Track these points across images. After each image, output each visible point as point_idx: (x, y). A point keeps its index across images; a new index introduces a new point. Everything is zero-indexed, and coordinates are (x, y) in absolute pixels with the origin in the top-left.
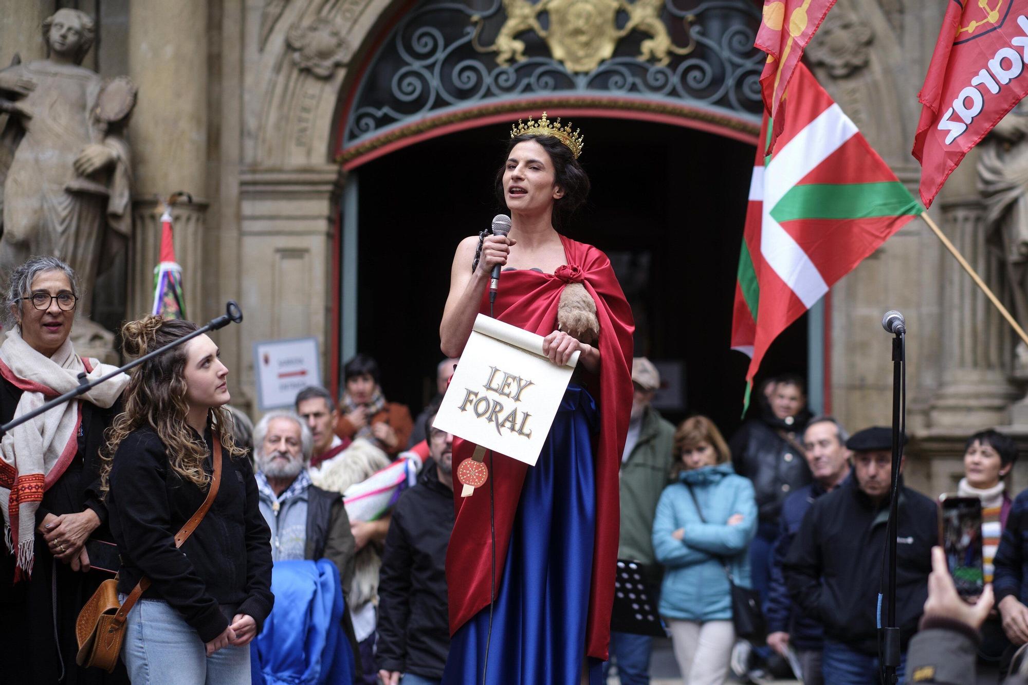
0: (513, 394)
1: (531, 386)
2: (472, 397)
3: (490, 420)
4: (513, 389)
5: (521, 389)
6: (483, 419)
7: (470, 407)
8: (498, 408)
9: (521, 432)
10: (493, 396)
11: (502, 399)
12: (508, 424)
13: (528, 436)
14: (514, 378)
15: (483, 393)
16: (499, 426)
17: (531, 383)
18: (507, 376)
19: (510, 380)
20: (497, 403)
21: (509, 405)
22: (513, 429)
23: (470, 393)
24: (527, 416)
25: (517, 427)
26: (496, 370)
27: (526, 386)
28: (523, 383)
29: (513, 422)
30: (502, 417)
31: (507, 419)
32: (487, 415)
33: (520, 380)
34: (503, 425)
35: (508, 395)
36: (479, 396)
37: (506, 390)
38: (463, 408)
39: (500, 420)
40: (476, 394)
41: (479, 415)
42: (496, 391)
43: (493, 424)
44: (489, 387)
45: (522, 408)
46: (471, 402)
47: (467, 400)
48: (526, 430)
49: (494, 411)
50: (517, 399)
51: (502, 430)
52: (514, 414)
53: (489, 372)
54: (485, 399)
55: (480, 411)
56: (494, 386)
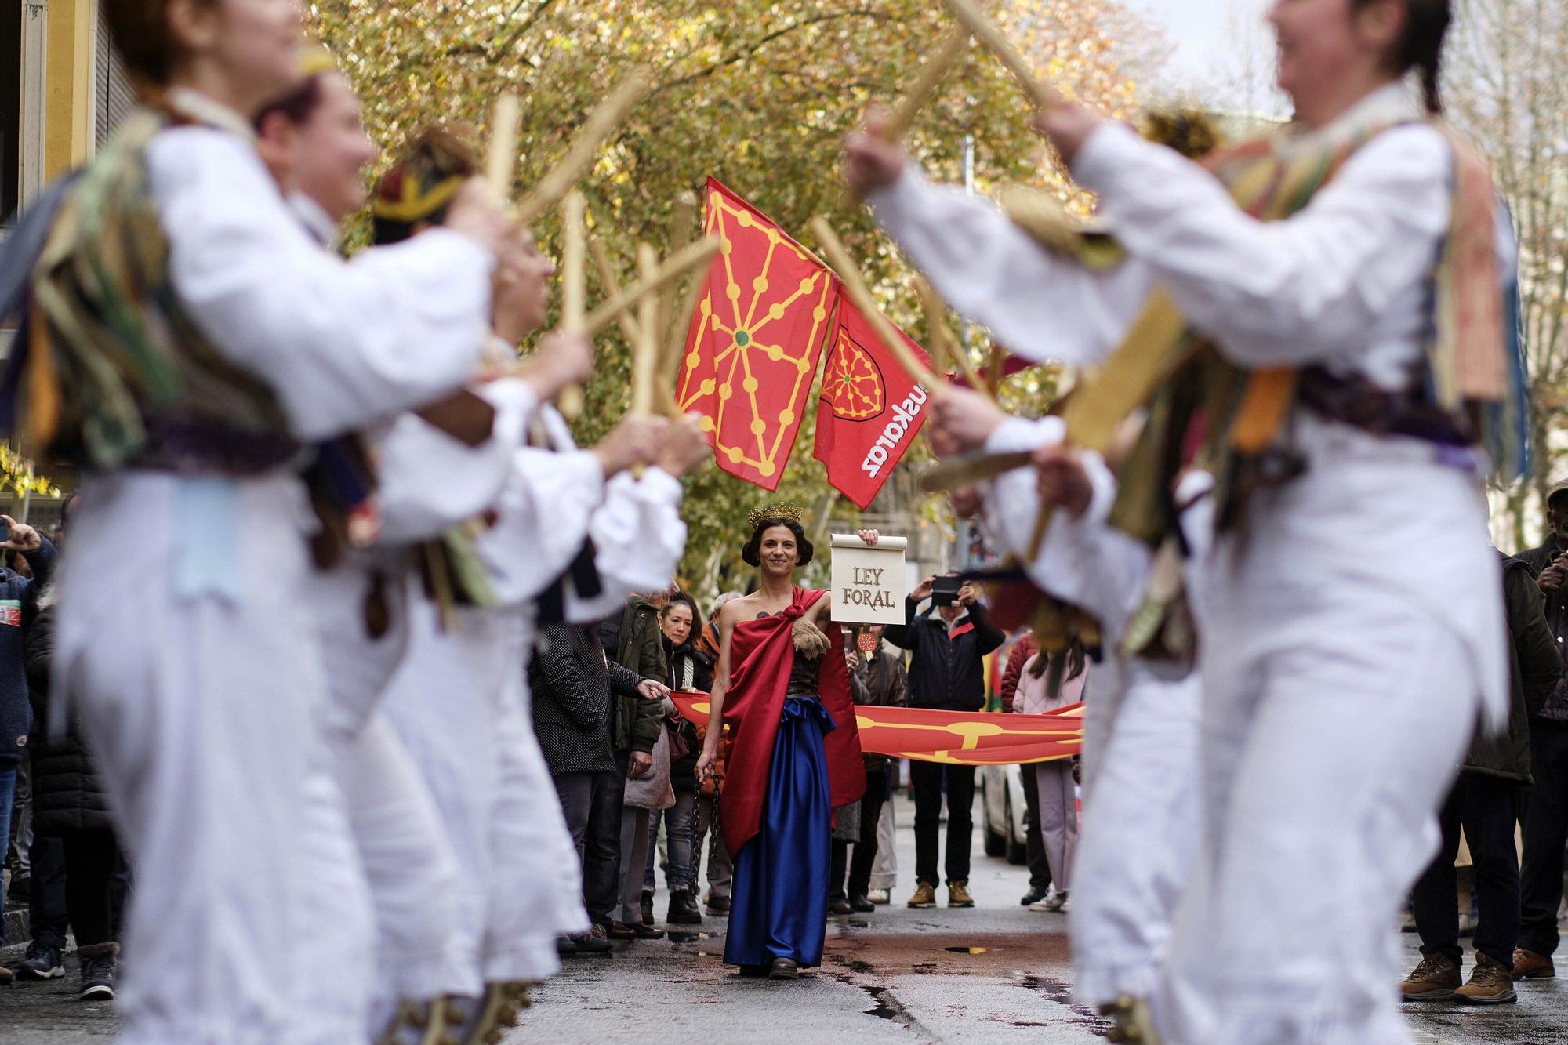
0: (874, 582)
1: (883, 572)
3: (866, 604)
4: (872, 578)
5: (877, 577)
6: (861, 604)
7: (850, 600)
8: (868, 594)
9: (888, 605)
10: (861, 587)
11: (867, 587)
12: (878, 603)
13: (893, 606)
14: (870, 570)
15: (854, 587)
16: (873, 606)
17: (882, 570)
18: (866, 571)
19: (868, 573)
20: (866, 591)
21: (873, 590)
22: (882, 605)
23: (846, 590)
24: (888, 593)
25: (884, 603)
26: (857, 569)
27: (880, 573)
28: (877, 572)
29: (881, 600)
30: (872, 599)
31: (876, 600)
32: (863, 601)
33: (875, 570)
34: (875, 604)
35: (871, 583)
36: (853, 591)
37: (868, 581)
38: (846, 602)
39: (872, 602)
40: (850, 590)
41: (857, 603)
42: (862, 583)
43: (869, 606)
44: (857, 583)
45: (882, 588)
46: (849, 596)
47: (847, 596)
48: (891, 603)
49: (866, 597)
50: (877, 584)
51: (876, 607)
52: (879, 594)
53: (853, 571)
54: (857, 591)
55: (857, 599)
56: (859, 580)
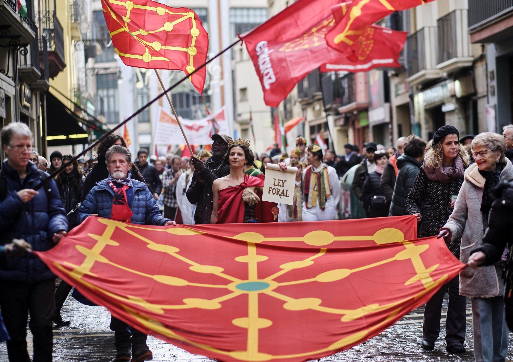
0: (282, 185)
1: (286, 181)
2: (271, 189)
3: (277, 194)
5: (283, 183)
7: (271, 192)
8: (279, 191)
9: (286, 196)
10: (276, 187)
11: (279, 188)
12: (282, 195)
13: (289, 197)
16: (280, 195)
17: (285, 181)
18: (279, 180)
20: (278, 189)
21: (281, 189)
22: (284, 196)
23: (270, 188)
24: (287, 191)
25: (285, 195)
26: (275, 179)
29: (284, 194)
31: (282, 193)
32: (276, 193)
33: (282, 180)
34: (281, 195)
35: (280, 186)
36: (273, 188)
37: (280, 185)
38: (269, 193)
39: (280, 194)
40: (272, 188)
41: (274, 194)
42: (277, 185)
43: (278, 195)
44: (275, 185)
45: (285, 189)
46: (271, 190)
48: (288, 195)
50: (283, 186)
51: (281, 197)
52: (283, 191)
54: (274, 189)
55: (274, 193)
56: (276, 184)
